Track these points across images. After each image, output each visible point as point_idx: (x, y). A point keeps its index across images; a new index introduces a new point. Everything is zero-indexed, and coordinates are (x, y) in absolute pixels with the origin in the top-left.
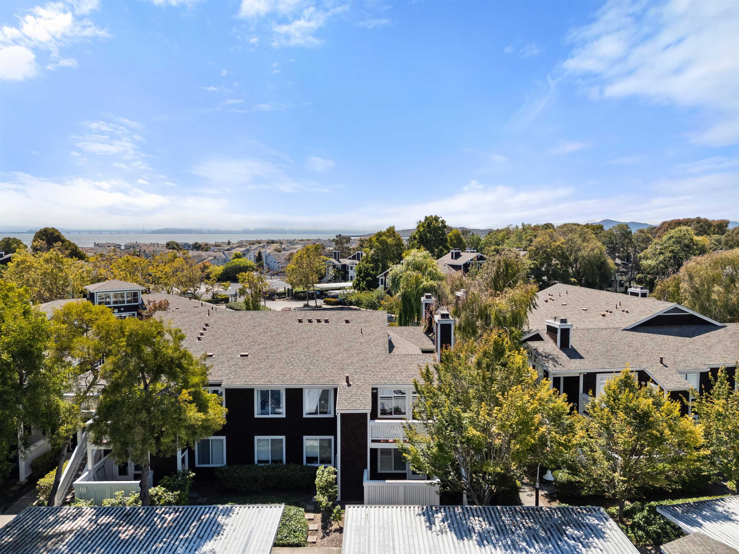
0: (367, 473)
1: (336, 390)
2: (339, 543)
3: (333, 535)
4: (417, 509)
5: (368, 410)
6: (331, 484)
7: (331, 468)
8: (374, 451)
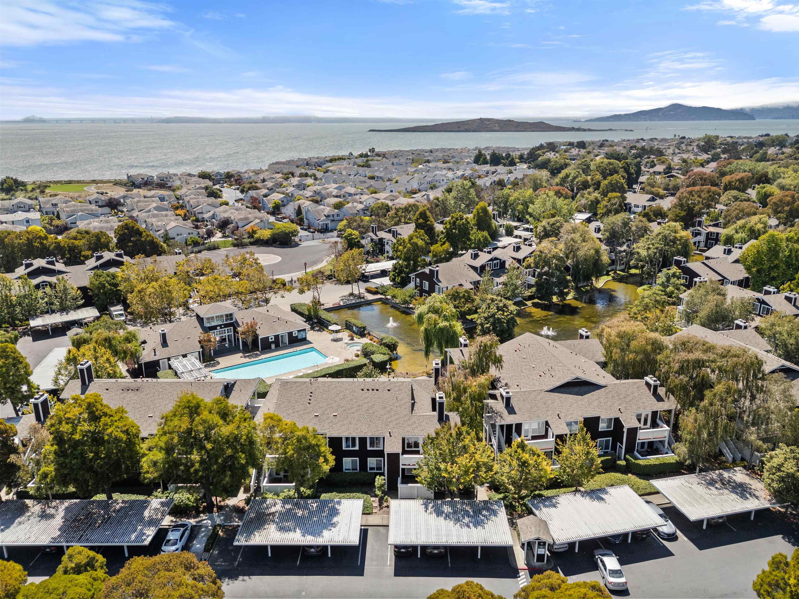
0: (400, 479)
1: (384, 438)
2: (388, 513)
3: (384, 509)
4: (421, 501)
5: (400, 451)
6: (382, 485)
7: (383, 477)
8: (403, 470)
